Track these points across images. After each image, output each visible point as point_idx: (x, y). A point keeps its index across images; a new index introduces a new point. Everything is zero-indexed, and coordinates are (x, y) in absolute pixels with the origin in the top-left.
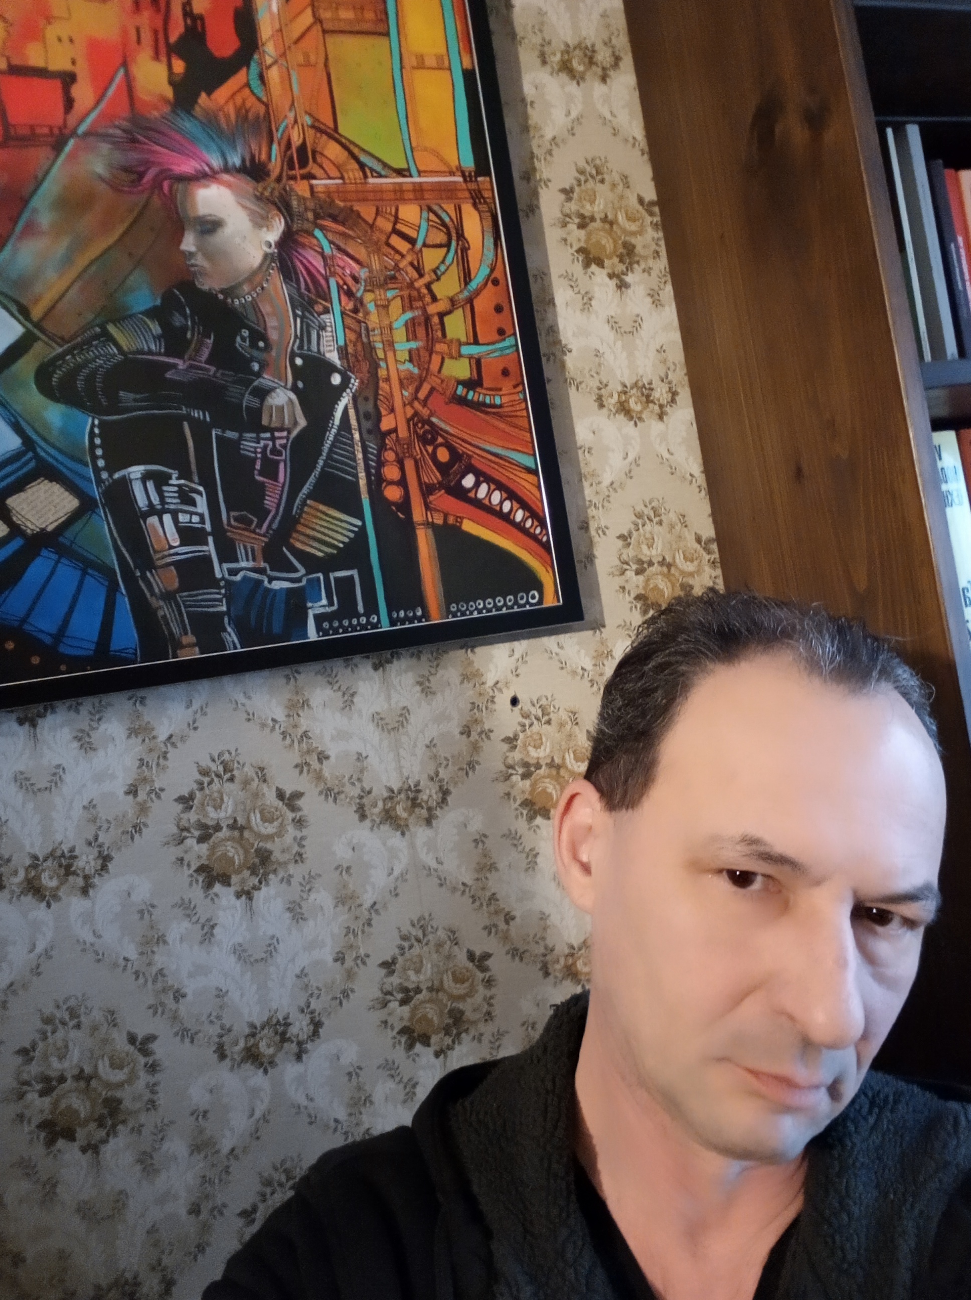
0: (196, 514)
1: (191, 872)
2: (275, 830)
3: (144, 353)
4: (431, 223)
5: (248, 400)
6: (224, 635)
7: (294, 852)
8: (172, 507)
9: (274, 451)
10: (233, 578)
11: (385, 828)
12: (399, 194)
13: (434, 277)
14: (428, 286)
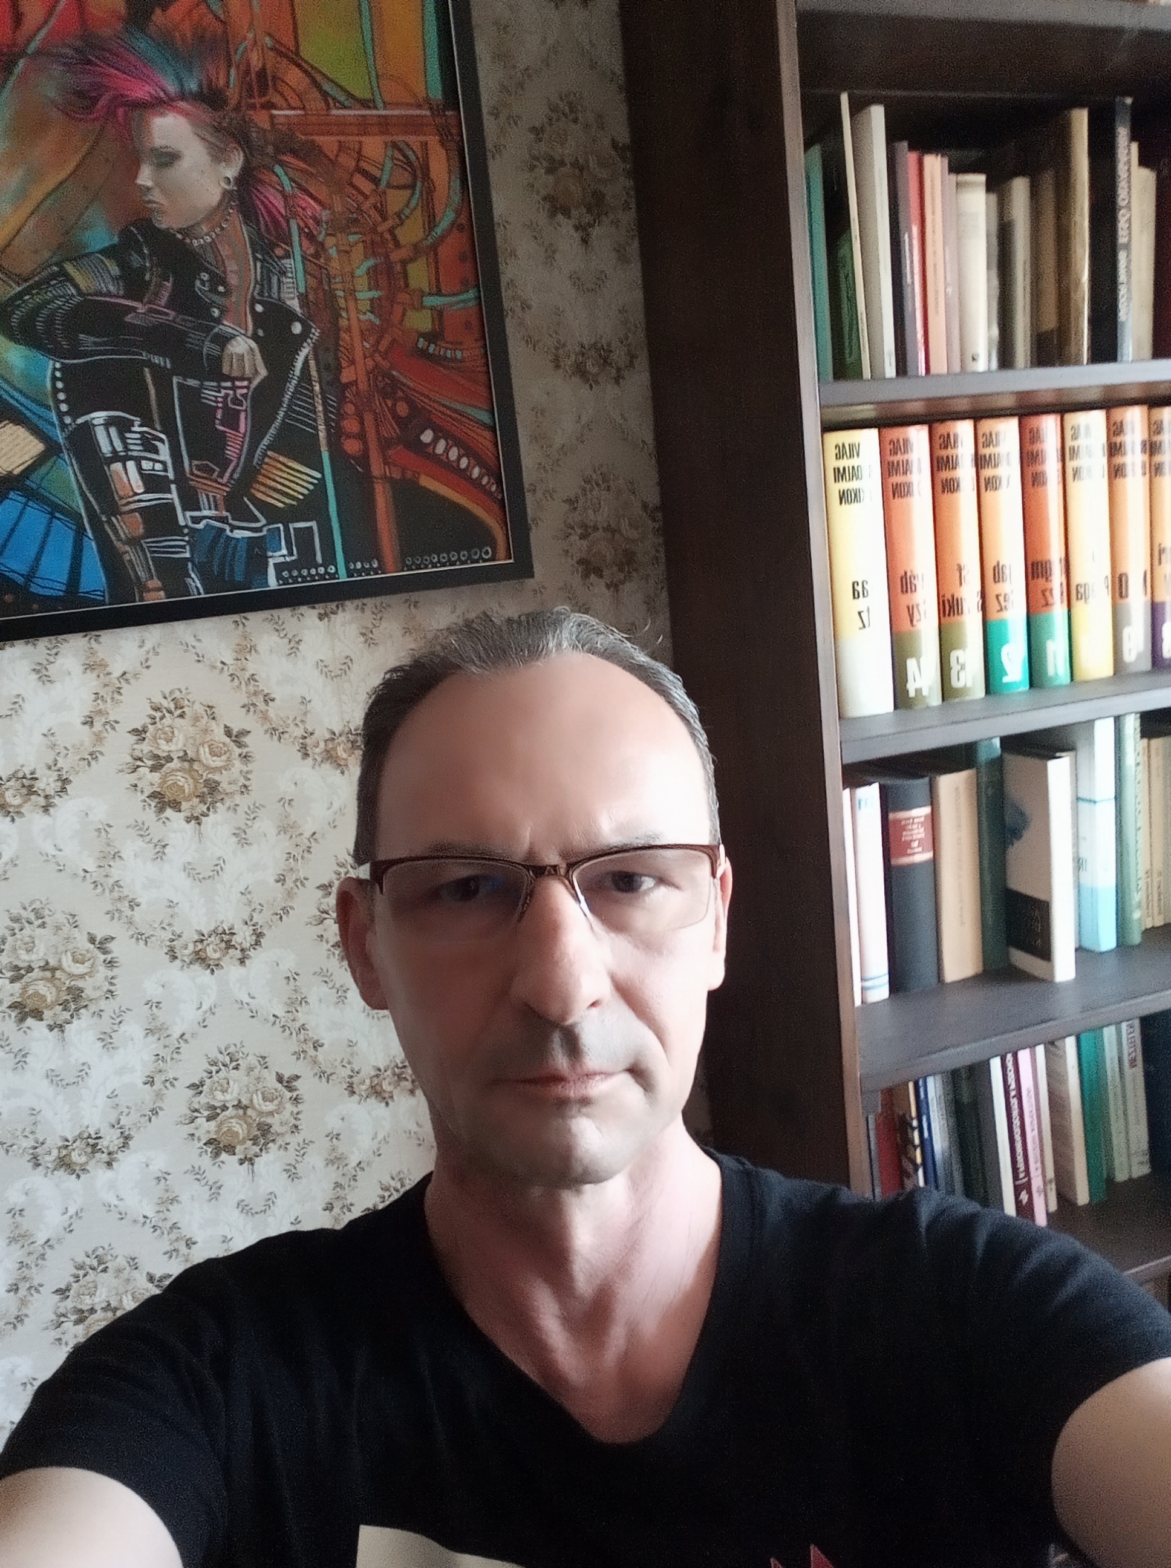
0: (159, 461)
1: (144, 797)
2: (222, 764)
3: (101, 294)
4: (396, 162)
5: (208, 348)
6: (189, 580)
7: (241, 784)
8: (135, 454)
9: (236, 401)
10: (197, 526)
11: (327, 766)
12: (363, 127)
13: (397, 220)
14: (391, 231)
